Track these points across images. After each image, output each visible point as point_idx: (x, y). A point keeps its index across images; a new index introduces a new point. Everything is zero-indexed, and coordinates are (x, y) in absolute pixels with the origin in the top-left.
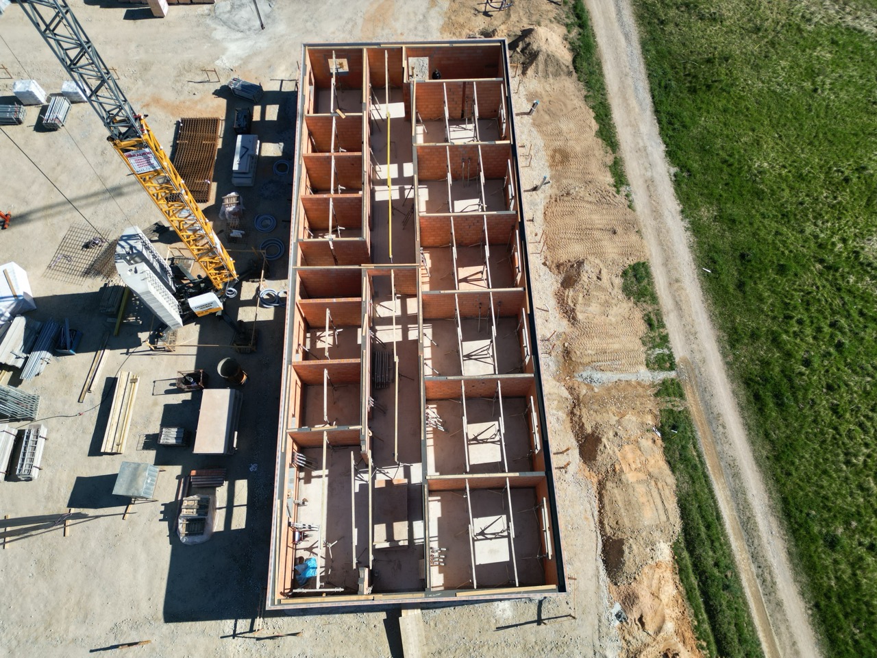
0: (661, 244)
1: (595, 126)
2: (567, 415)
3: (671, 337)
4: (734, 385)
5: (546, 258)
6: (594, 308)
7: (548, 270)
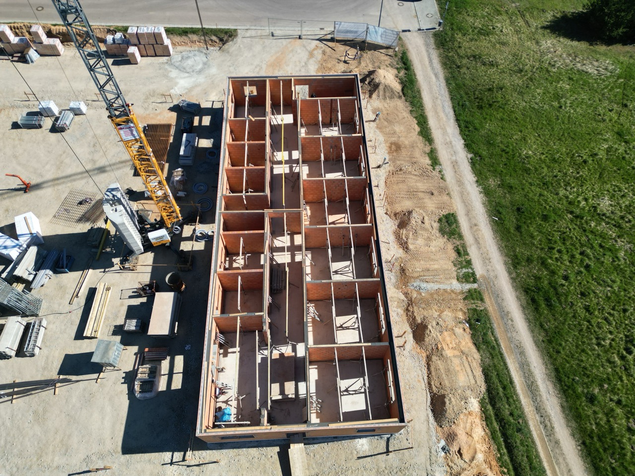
0: (464, 202)
1: (417, 129)
2: (404, 311)
3: (473, 261)
4: (517, 293)
5: (387, 210)
6: (420, 241)
7: (389, 217)
